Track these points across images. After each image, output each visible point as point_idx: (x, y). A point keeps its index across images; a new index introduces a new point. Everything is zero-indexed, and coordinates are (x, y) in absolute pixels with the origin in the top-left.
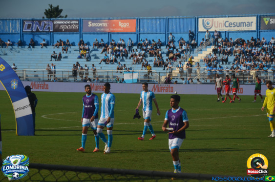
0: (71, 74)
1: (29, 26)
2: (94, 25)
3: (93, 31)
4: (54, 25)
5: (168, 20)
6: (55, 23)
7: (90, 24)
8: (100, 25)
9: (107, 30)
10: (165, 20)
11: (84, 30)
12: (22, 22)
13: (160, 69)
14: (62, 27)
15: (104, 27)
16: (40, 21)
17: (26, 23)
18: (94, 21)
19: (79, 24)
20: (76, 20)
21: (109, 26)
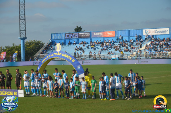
0: (88, 56)
1: (68, 36)
2: (97, 34)
3: (96, 37)
4: (79, 35)
5: (129, 31)
6: (79, 34)
7: (95, 34)
8: (99, 34)
9: (103, 36)
10: (128, 31)
11: (92, 36)
12: (65, 34)
13: (127, 53)
14: (82, 36)
15: (101, 35)
16: (72, 34)
17: (67, 35)
18: (96, 32)
19: (90, 34)
20: (88, 32)
21: (103, 34)
